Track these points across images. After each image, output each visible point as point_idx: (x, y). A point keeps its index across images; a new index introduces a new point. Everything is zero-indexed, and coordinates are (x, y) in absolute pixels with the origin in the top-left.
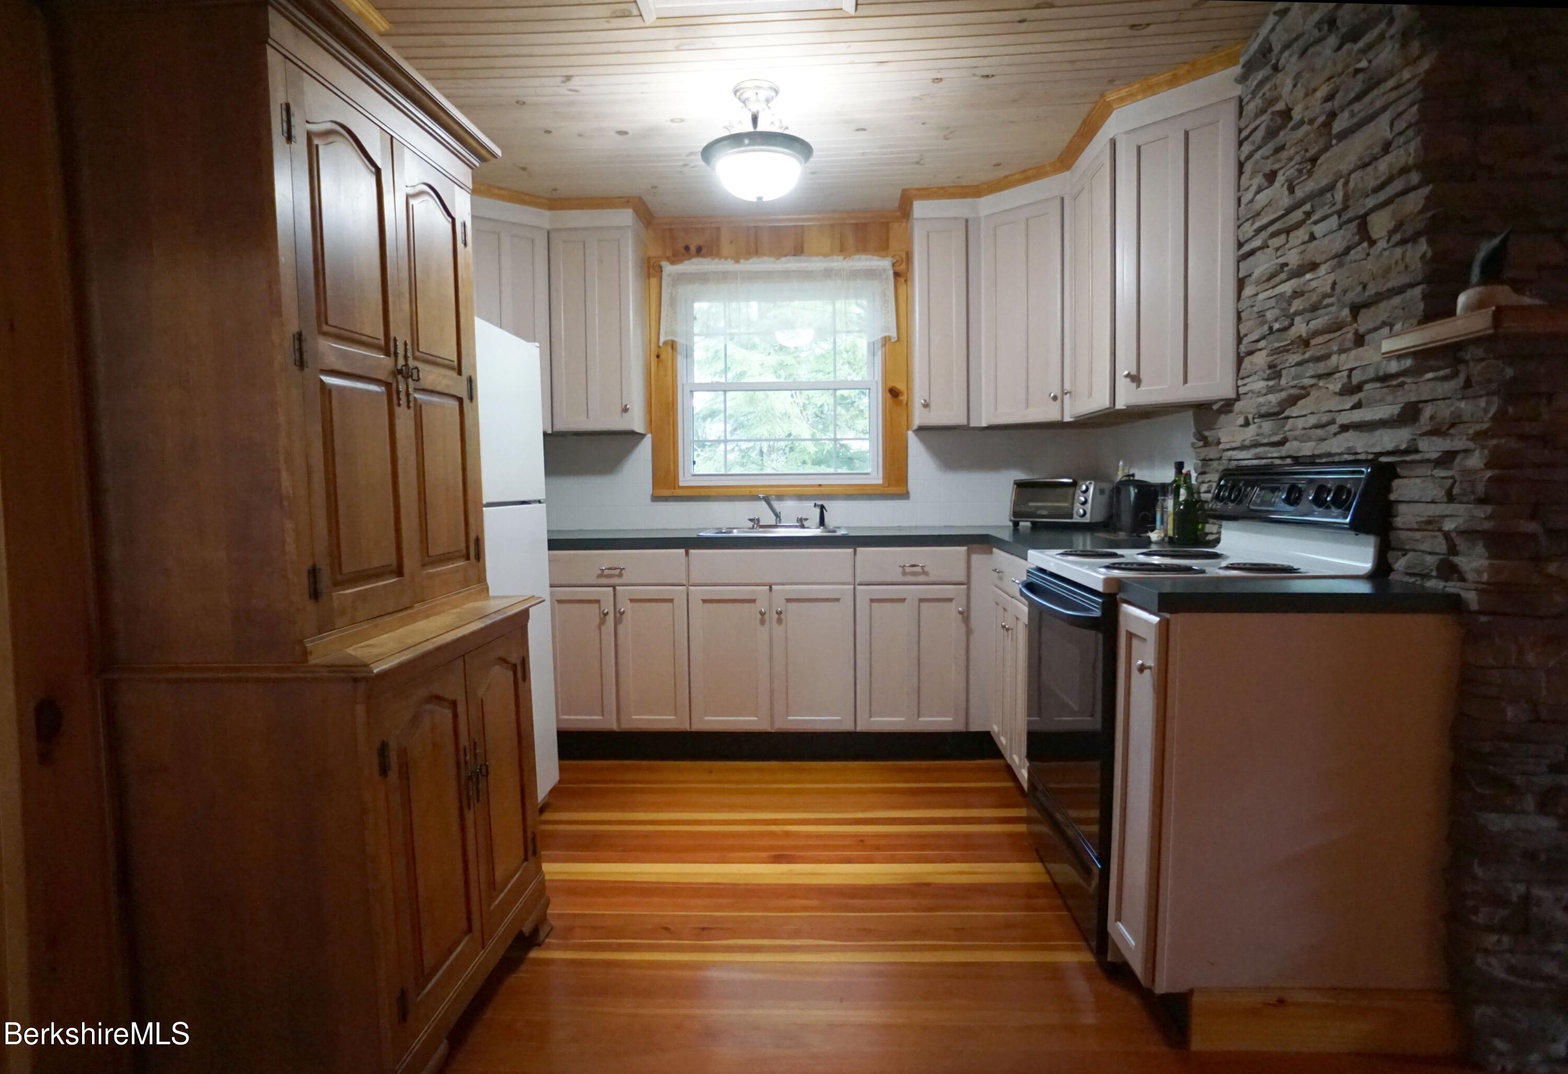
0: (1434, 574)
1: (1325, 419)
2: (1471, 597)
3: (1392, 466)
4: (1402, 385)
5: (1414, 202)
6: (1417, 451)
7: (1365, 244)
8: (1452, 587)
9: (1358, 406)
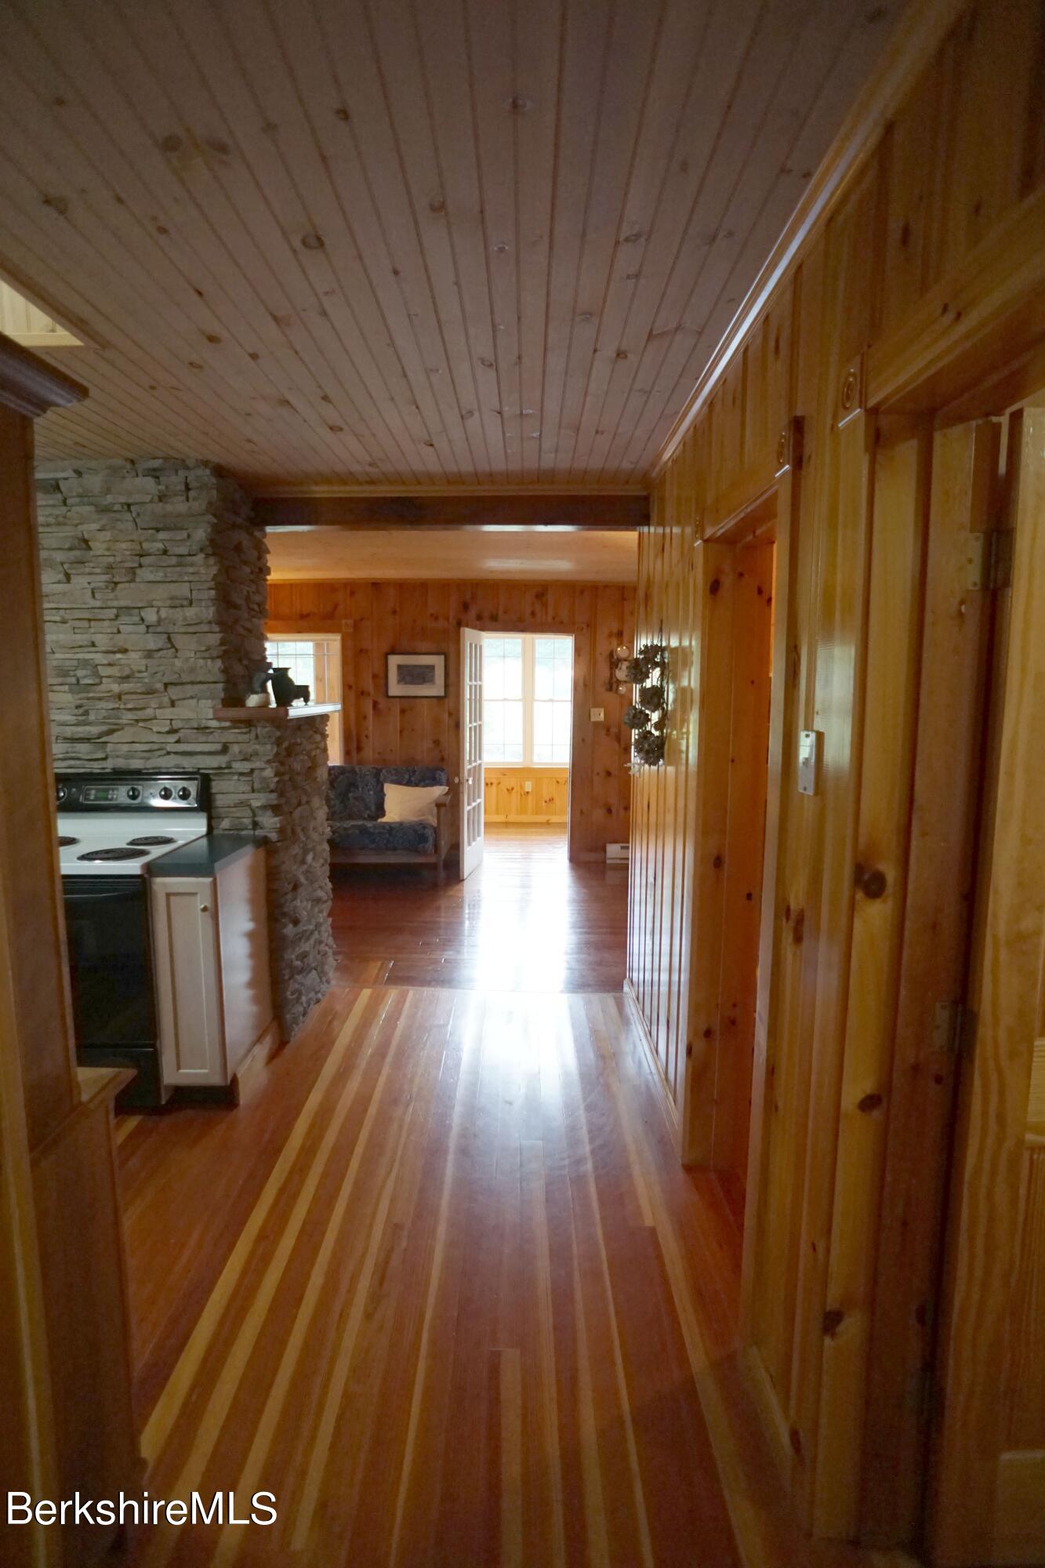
0: (250, 827)
1: (155, 747)
2: (274, 836)
3: (208, 775)
4: (212, 733)
5: (214, 639)
6: (231, 768)
7: (173, 650)
8: (259, 832)
9: (178, 742)
